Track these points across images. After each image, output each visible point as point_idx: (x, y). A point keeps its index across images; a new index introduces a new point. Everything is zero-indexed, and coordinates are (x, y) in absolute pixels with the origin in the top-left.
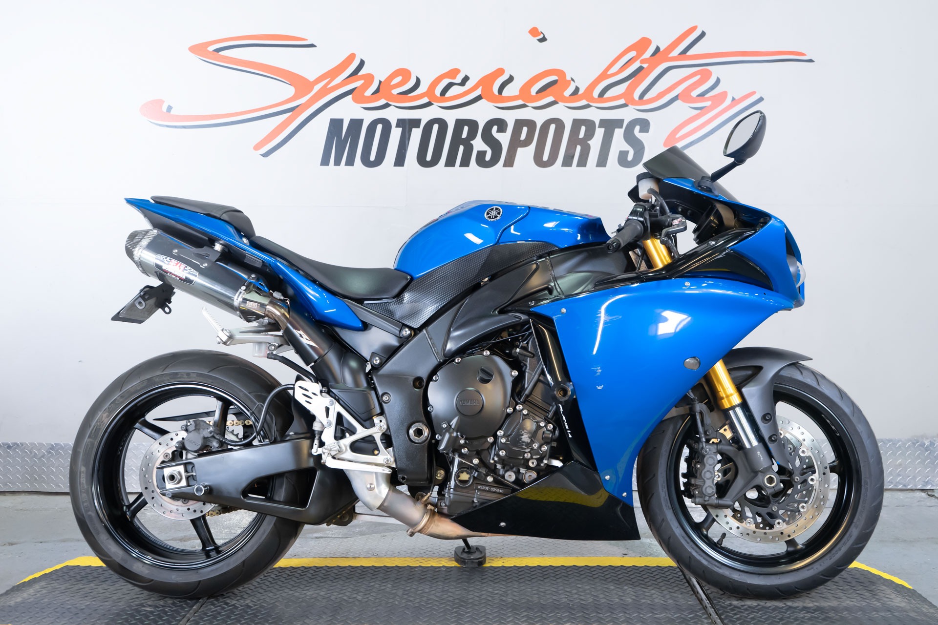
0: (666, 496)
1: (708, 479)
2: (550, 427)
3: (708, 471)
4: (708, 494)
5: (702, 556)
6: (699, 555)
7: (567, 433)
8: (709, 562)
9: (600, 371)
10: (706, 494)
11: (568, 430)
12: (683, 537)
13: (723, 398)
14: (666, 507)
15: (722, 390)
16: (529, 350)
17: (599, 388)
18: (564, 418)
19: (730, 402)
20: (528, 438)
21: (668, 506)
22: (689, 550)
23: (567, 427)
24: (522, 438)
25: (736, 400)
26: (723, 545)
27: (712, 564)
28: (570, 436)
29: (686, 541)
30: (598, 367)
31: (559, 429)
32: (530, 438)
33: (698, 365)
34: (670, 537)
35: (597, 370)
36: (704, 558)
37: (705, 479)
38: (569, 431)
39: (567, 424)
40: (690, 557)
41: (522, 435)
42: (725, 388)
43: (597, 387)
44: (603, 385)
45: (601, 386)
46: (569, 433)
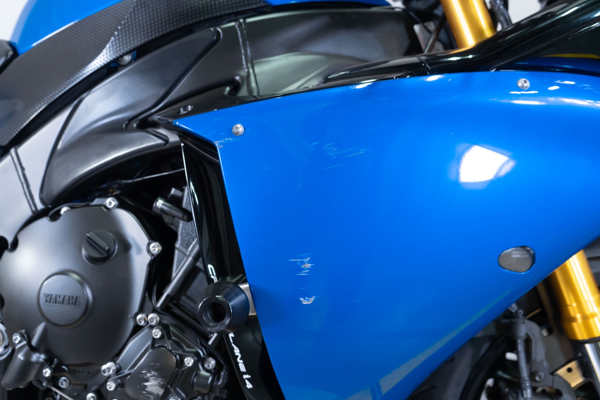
2: (212, 363)
7: (243, 380)
9: (309, 266)
11: (245, 373)
13: (574, 320)
15: (574, 305)
16: (184, 205)
17: (305, 302)
18: (237, 351)
19: (588, 327)
20: (157, 387)
23: (243, 368)
24: (146, 386)
25: (599, 327)
28: (249, 386)
30: (305, 258)
31: (228, 370)
32: (162, 386)
35: (303, 263)
38: (245, 376)
39: (244, 363)
41: (147, 380)
42: (583, 301)
43: (301, 299)
44: (314, 297)
45: (310, 297)
46: (247, 379)
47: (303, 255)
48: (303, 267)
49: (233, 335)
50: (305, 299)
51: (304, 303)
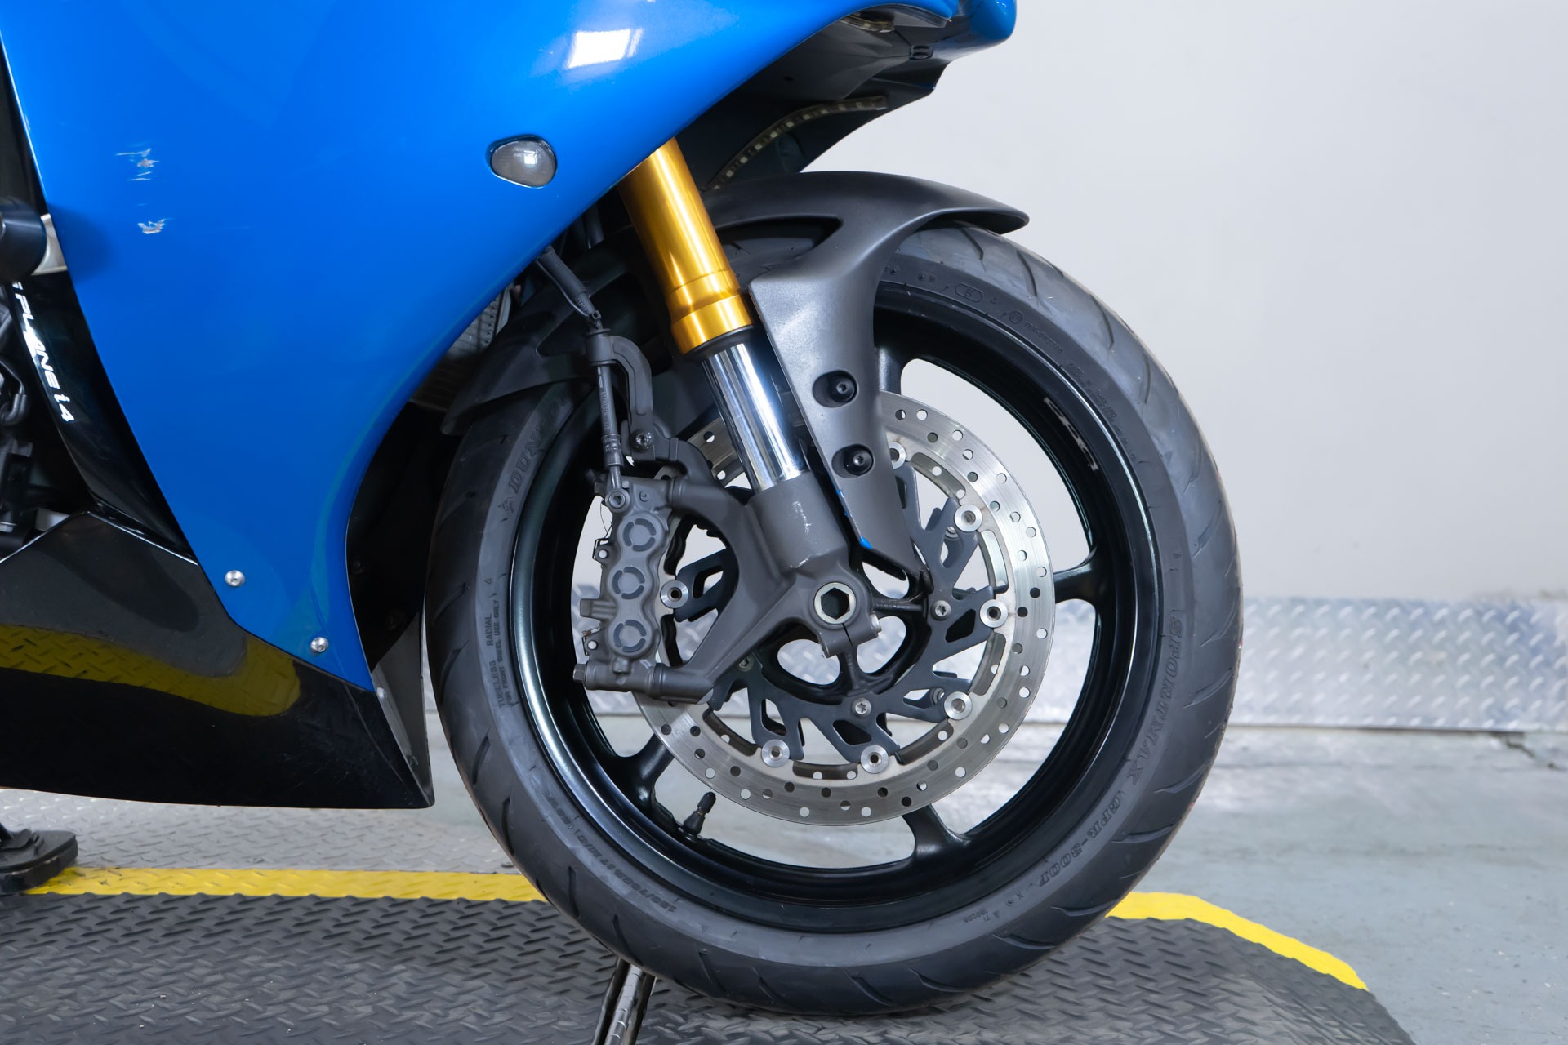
0: (500, 659)
1: (626, 596)
3: (629, 570)
4: (627, 649)
5: (611, 867)
6: (604, 862)
7: (55, 405)
8: (636, 887)
9: (150, 163)
10: (620, 650)
11: (57, 392)
12: (550, 800)
13: (685, 311)
14: (499, 696)
15: (682, 284)
17: (150, 229)
18: (39, 348)
19: (709, 322)
21: (508, 696)
22: (569, 845)
23: (52, 381)
25: (731, 318)
26: (704, 834)
27: (643, 892)
28: (67, 416)
29: (561, 813)
30: (143, 148)
31: (26, 392)
33: (549, 171)
34: (507, 801)
35: (139, 158)
36: (619, 874)
37: (618, 597)
38: (58, 398)
39: (56, 372)
40: (570, 869)
42: (695, 274)
43: (141, 225)
44: (163, 221)
45: (156, 220)
46: (62, 402)
47: (138, 145)
48: (139, 165)
49: (31, 318)
50: (148, 225)
51: (147, 233)
